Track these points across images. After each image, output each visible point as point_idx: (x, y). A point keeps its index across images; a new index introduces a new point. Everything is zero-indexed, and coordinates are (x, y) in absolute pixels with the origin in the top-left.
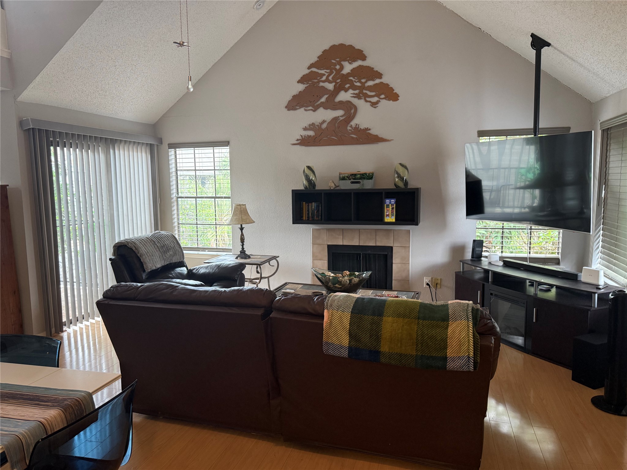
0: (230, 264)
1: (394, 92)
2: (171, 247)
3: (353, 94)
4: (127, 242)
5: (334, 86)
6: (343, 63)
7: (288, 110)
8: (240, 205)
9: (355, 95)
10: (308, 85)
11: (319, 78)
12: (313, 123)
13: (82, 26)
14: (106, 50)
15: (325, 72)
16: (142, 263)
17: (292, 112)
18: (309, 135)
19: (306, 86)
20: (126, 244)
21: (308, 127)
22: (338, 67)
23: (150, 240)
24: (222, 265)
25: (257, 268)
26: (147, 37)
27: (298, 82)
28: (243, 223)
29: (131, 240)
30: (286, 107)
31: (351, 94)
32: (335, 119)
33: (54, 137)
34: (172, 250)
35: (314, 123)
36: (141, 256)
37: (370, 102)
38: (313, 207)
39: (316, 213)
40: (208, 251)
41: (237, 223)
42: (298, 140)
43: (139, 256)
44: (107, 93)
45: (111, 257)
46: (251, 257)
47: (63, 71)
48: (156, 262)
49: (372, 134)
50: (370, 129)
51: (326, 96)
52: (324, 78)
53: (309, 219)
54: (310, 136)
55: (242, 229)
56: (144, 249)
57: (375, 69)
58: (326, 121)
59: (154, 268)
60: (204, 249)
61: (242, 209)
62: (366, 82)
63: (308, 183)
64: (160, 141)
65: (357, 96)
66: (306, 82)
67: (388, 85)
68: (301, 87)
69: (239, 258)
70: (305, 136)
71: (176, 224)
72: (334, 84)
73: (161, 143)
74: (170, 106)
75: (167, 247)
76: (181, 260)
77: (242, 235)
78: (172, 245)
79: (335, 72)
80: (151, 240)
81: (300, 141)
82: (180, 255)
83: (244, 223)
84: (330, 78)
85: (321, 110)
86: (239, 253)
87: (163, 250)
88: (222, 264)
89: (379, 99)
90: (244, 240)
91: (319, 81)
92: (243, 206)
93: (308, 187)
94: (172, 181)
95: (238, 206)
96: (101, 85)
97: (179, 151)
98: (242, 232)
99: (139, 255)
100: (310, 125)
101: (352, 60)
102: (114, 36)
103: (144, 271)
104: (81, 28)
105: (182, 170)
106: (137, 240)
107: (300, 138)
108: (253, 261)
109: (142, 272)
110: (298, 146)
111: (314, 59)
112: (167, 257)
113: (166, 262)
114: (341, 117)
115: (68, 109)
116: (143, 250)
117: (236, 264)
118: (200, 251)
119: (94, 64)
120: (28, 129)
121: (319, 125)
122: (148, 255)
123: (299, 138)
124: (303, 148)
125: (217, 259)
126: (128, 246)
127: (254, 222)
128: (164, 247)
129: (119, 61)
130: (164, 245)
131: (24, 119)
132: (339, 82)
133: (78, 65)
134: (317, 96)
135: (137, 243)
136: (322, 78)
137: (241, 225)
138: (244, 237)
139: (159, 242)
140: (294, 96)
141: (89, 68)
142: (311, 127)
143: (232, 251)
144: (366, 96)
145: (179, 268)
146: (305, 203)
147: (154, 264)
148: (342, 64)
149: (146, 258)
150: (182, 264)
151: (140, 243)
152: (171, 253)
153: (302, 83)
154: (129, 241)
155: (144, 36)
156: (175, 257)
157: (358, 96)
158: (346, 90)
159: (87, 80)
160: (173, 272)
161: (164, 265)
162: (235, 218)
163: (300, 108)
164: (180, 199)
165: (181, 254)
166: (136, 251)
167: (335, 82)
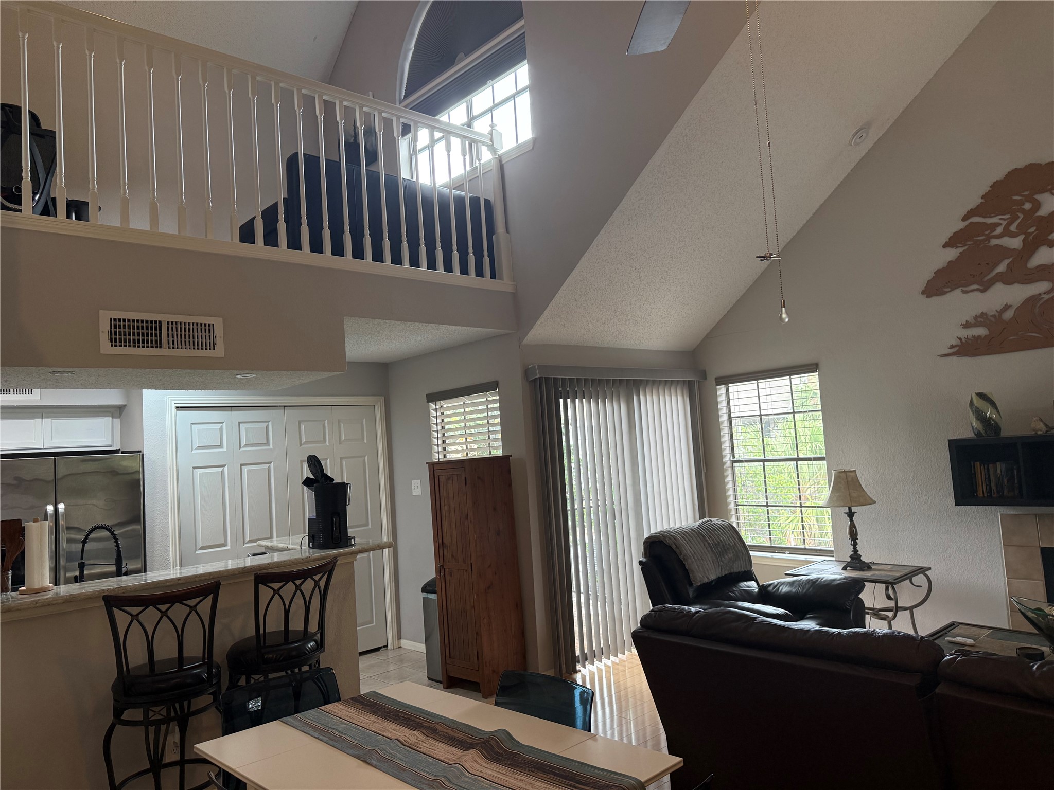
0: (834, 580)
2: (731, 546)
4: (664, 537)
5: (1024, 241)
6: (1038, 197)
7: (927, 297)
8: (845, 472)
10: (965, 248)
11: (987, 232)
12: (982, 313)
13: (599, 235)
14: (629, 259)
15: (1000, 219)
16: (687, 570)
17: (935, 300)
18: (977, 335)
19: (961, 250)
20: (662, 539)
21: (973, 322)
22: (1027, 206)
23: (696, 533)
24: (820, 580)
25: (887, 589)
26: (684, 229)
27: (944, 246)
28: (853, 504)
29: (669, 534)
30: (923, 293)
32: (1032, 301)
33: (564, 387)
34: (731, 551)
35: (985, 312)
36: (684, 559)
38: (999, 472)
39: (1008, 481)
40: (790, 554)
41: (842, 504)
42: (952, 347)
43: (682, 560)
44: (629, 317)
45: (640, 560)
46: (873, 567)
47: (576, 297)
48: (707, 570)
51: (1007, 262)
52: (999, 230)
53: (991, 495)
54: (979, 337)
55: (851, 515)
56: (690, 548)
58: (1011, 306)
59: (706, 580)
60: (782, 550)
61: (850, 479)
63: (984, 426)
64: (704, 375)
66: (959, 243)
68: (952, 254)
69: (848, 568)
70: (967, 338)
71: (732, 506)
72: (1022, 237)
73: (705, 378)
74: (717, 320)
75: (723, 545)
76: (746, 568)
77: (852, 526)
78: (731, 542)
79: (1021, 216)
80: (699, 532)
81: (958, 348)
82: (745, 559)
83: (856, 504)
84: (1013, 228)
85: (999, 287)
86: (849, 560)
87: (718, 550)
88: (819, 578)
90: (857, 535)
91: (989, 238)
92: (851, 474)
93: (983, 432)
94: (724, 436)
95: (841, 474)
96: (620, 307)
97: (733, 388)
98: (851, 520)
99: (681, 557)
100: (976, 318)
102: (639, 237)
103: (691, 584)
104: (597, 237)
105: (739, 417)
106: (678, 533)
107: (957, 342)
108: (877, 576)
109: (688, 586)
110: (955, 358)
111: (974, 200)
112: (725, 562)
113: (723, 571)
114: (1045, 293)
115: (579, 346)
116: (688, 550)
117: (845, 581)
118: (775, 552)
119: (613, 280)
120: (534, 379)
121: (997, 314)
122: (696, 558)
123: (955, 342)
124: (966, 360)
125: (808, 569)
126: (665, 542)
127: (875, 502)
128: (719, 545)
129: (645, 270)
130: (718, 542)
131: (529, 367)
132: (1033, 232)
133: (593, 286)
134: (987, 264)
135: (679, 537)
136: (995, 230)
137: (850, 509)
138: (856, 529)
139: (710, 536)
140: (938, 270)
141: (607, 287)
142: (979, 320)
143: (834, 555)
145: (745, 583)
146: (978, 463)
147: (705, 573)
148: (1036, 199)
149: (693, 562)
150: (750, 576)
151: (683, 537)
152: (730, 556)
153: (952, 247)
154: (666, 534)
155: (680, 228)
156: (737, 562)
158: (1052, 244)
159: (603, 304)
160: (735, 589)
161: (720, 575)
162: (838, 494)
163: (952, 290)
164: (735, 464)
165: (747, 558)
166: (677, 551)
167: (1025, 233)
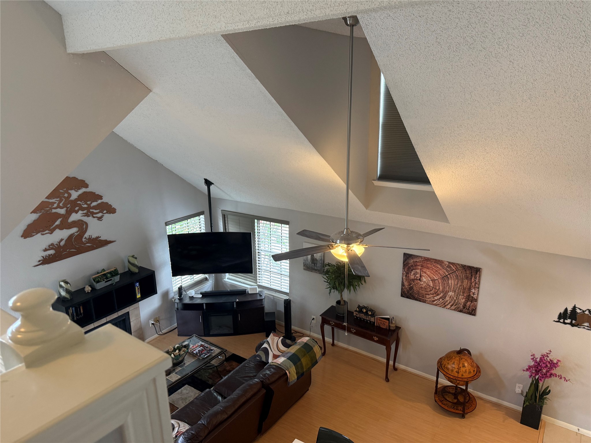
1: (112, 207)
3: (83, 214)
6: (70, 191)
7: (24, 238)
9: (84, 215)
10: (41, 213)
11: (50, 206)
15: (56, 200)
17: (28, 239)
19: (39, 214)
21: (48, 248)
22: (66, 195)
27: (32, 213)
30: (22, 236)
31: (81, 214)
32: (71, 236)
35: (52, 243)
37: (97, 217)
42: (39, 261)
49: (102, 240)
50: (100, 237)
51: (60, 220)
52: (55, 205)
54: (51, 254)
57: (97, 193)
58: (63, 239)
62: (91, 203)
65: (85, 215)
66: (39, 211)
67: (107, 203)
68: (35, 216)
70: (46, 256)
72: (65, 209)
79: (64, 200)
81: (42, 261)
84: (61, 205)
85: (57, 231)
89: (103, 214)
91: (51, 209)
100: (49, 246)
101: (77, 189)
107: (42, 258)
110: (40, 266)
114: (76, 233)
121: (58, 243)
132: (69, 207)
134: (52, 221)
140: (29, 225)
142: (51, 247)
144: (93, 213)
148: (69, 193)
153: (35, 213)
157: (87, 215)
158: (77, 212)
163: (37, 234)
167: (66, 207)
